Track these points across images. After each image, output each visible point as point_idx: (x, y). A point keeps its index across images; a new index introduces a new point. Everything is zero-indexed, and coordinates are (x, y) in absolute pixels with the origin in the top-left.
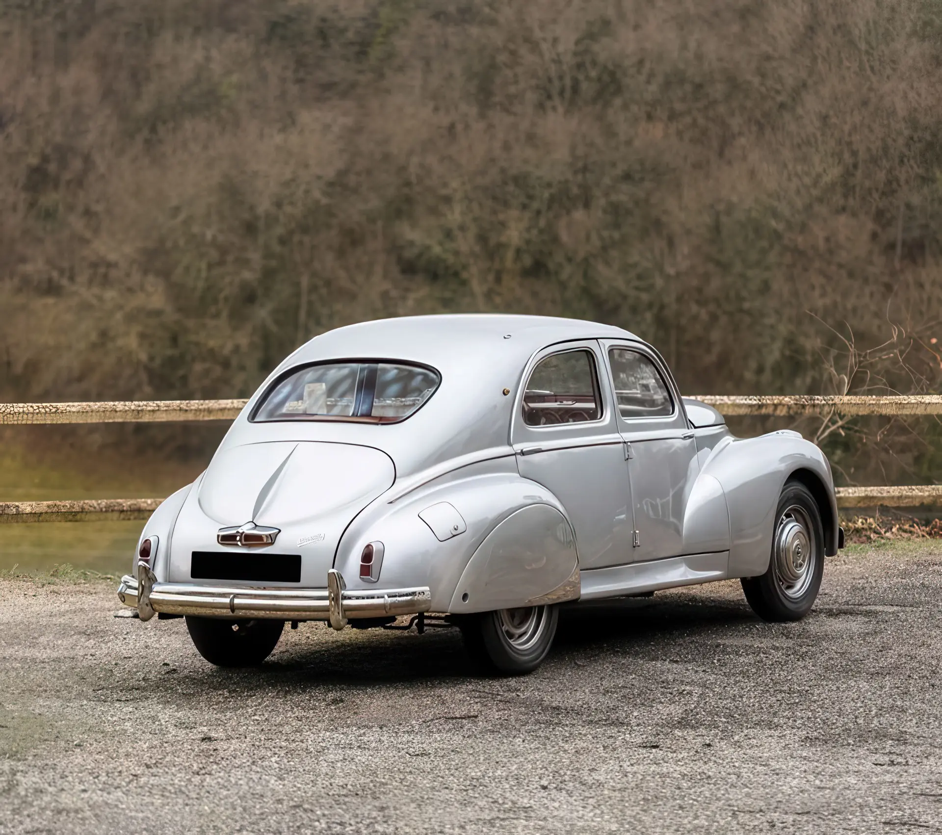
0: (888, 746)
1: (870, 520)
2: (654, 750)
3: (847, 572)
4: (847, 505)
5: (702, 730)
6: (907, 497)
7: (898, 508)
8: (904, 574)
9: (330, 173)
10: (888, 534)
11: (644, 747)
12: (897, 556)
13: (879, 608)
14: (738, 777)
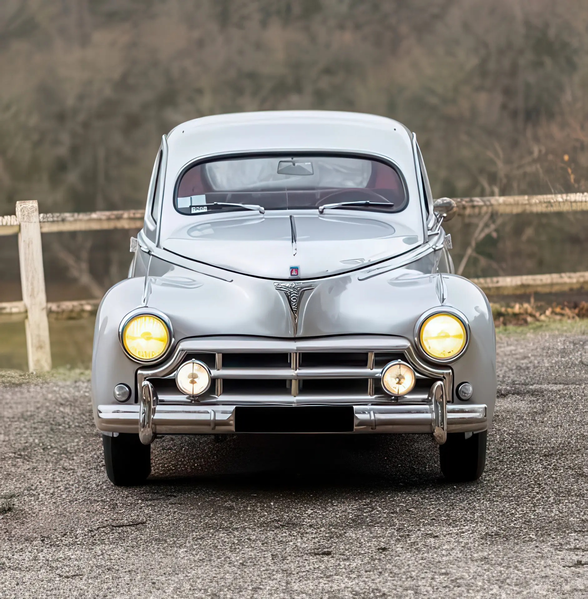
0: (572, 540)
1: (526, 305)
2: (326, 558)
3: (511, 354)
4: (506, 292)
5: (378, 530)
6: (557, 284)
7: (550, 294)
8: (563, 353)
9: (116, 75)
10: (543, 317)
11: (316, 554)
12: (555, 337)
13: (544, 386)
14: (416, 593)
